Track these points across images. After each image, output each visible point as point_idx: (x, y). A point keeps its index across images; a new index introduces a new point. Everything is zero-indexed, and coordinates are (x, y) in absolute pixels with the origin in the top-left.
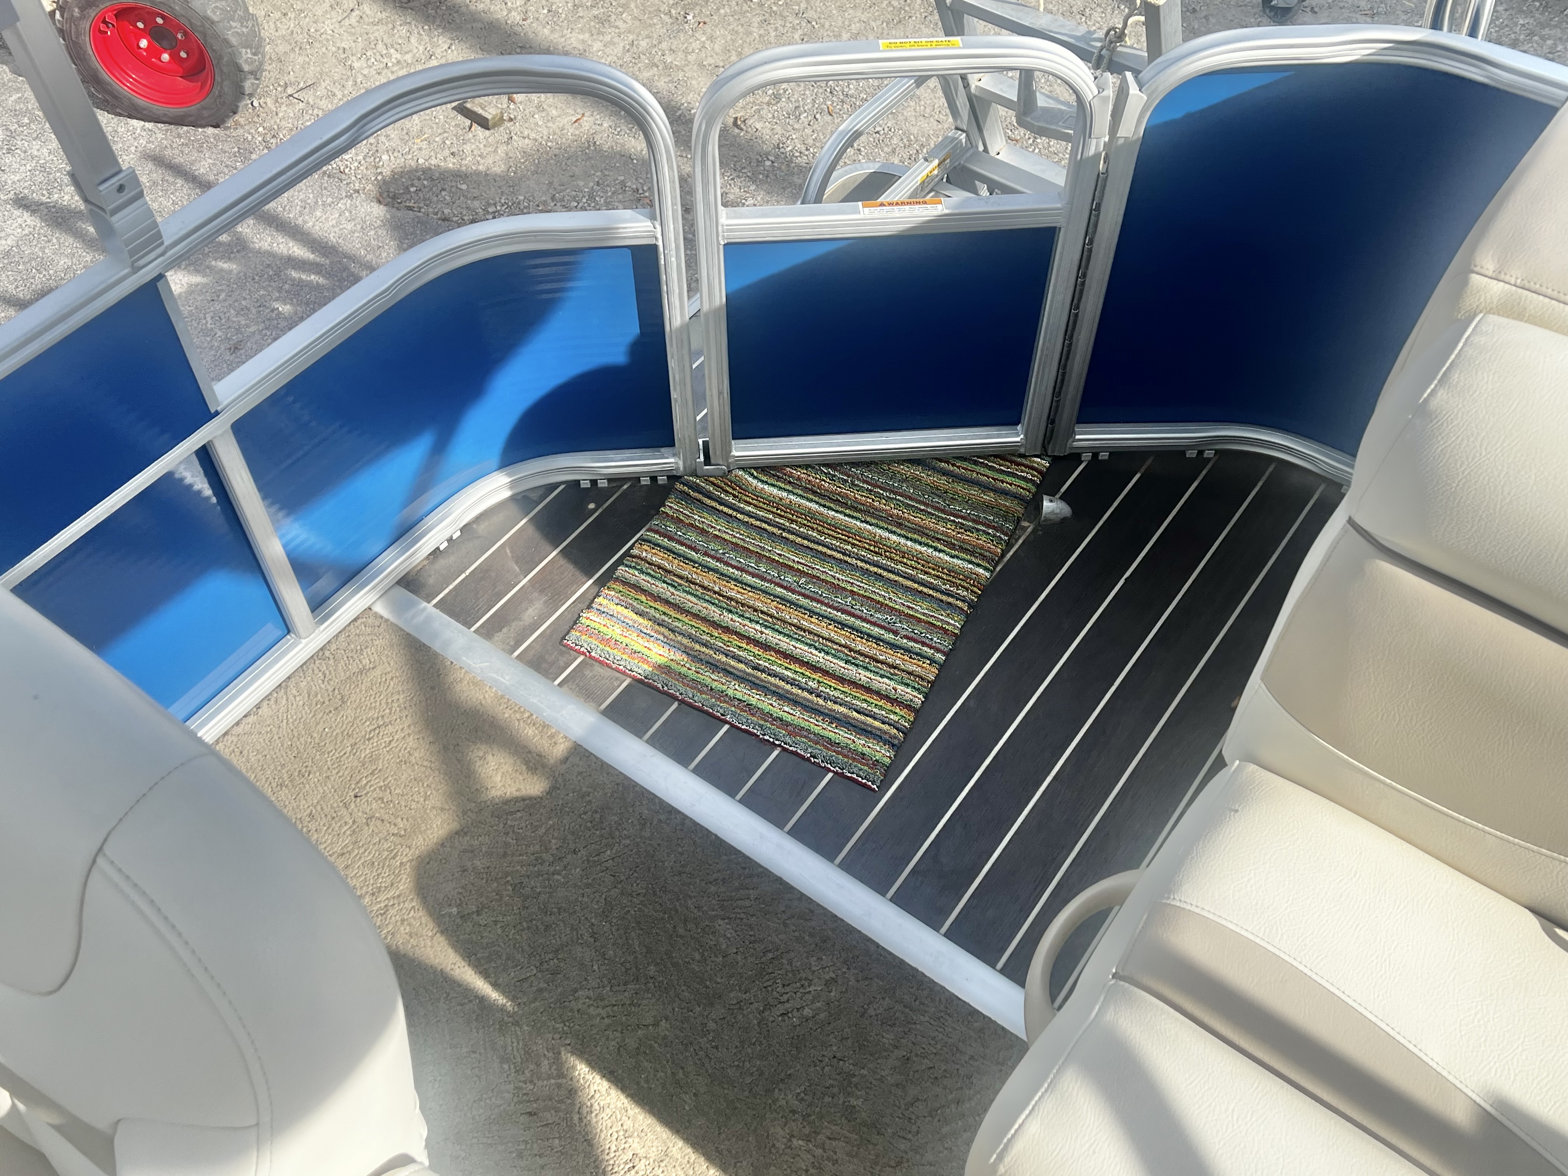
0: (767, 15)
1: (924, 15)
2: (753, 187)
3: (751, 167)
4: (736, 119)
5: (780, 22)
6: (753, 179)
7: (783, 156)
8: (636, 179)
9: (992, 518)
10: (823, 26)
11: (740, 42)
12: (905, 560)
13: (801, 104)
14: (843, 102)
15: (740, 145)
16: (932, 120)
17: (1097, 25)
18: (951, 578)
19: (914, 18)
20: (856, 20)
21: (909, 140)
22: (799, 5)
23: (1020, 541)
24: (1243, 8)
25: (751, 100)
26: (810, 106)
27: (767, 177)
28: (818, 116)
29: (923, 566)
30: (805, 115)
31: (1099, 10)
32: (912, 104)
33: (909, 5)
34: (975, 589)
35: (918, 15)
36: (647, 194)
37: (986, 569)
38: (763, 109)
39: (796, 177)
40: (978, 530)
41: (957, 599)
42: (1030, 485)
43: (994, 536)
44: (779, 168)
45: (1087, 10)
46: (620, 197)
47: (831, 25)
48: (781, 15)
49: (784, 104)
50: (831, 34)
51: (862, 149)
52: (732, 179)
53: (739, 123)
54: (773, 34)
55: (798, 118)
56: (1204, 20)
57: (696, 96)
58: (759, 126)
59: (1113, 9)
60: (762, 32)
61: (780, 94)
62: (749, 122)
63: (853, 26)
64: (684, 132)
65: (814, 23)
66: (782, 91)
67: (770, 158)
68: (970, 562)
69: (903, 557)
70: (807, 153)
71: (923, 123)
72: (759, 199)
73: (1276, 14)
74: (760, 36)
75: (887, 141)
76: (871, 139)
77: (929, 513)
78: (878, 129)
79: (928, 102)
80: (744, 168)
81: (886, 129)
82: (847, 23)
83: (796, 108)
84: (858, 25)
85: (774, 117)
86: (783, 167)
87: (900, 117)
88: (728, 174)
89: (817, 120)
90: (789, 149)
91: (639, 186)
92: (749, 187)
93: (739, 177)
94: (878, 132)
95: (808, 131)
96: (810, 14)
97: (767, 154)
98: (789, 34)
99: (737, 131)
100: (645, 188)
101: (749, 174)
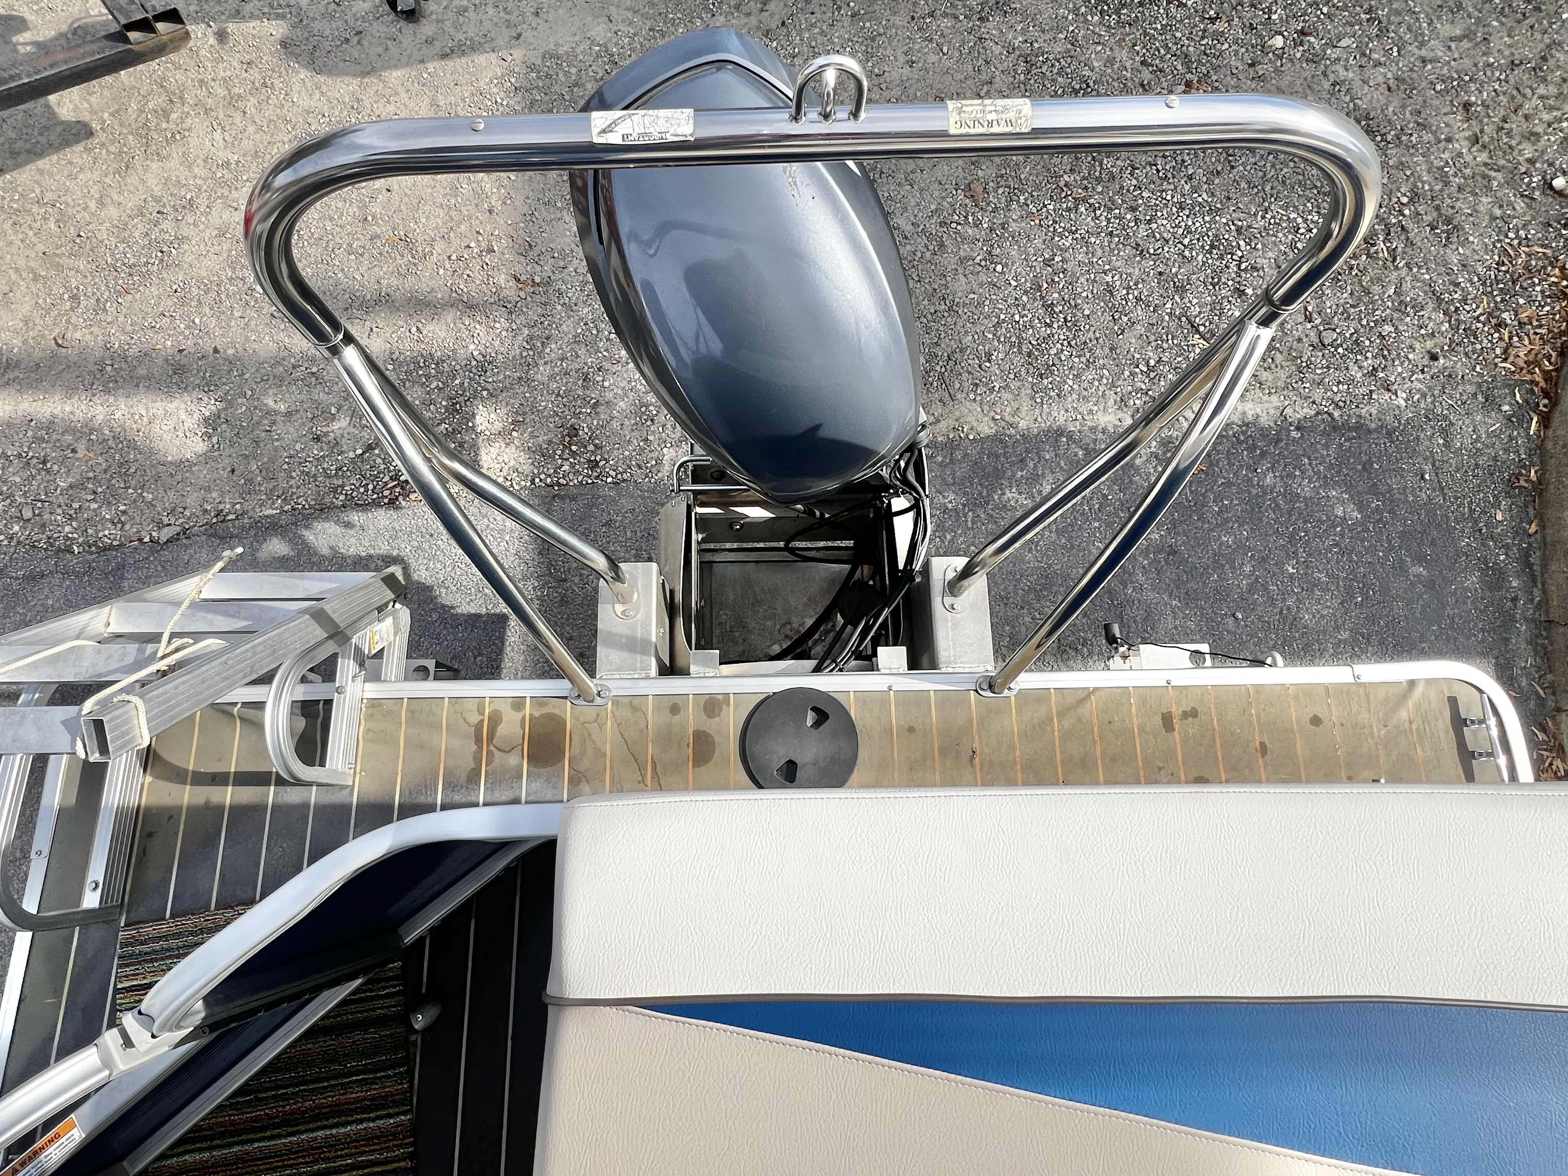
0: (14, 217)
1: (143, 149)
2: (112, 399)
3: (98, 379)
4: (55, 339)
5: (29, 218)
6: (107, 391)
7: (116, 355)
8: (13, 445)
9: (384, 1058)
10: (68, 204)
11: (9, 256)
12: (339, 1153)
13: (99, 294)
14: (130, 275)
15: (75, 364)
16: (210, 254)
17: (283, 92)
18: (383, 1145)
19: (137, 157)
20: (91, 183)
21: (206, 285)
22: (33, 191)
23: (418, 1059)
24: (381, 19)
25: (56, 313)
26: (107, 293)
27: (116, 382)
28: (120, 300)
29: (356, 1148)
30: (109, 304)
31: (276, 75)
32: (186, 247)
33: (125, 145)
34: (407, 1141)
35: (139, 153)
36: (31, 454)
37: (404, 1113)
38: (70, 317)
39: (139, 368)
40: (379, 1078)
41: (398, 1161)
42: (397, 998)
43: (395, 1075)
44: (121, 369)
45: (267, 80)
46: (11, 470)
47: (74, 200)
48: (25, 211)
49: (85, 302)
50: (79, 209)
51: (174, 314)
52: (90, 400)
53: (60, 342)
54: (31, 233)
55: (105, 310)
56: (359, 47)
57: (7, 333)
58: (78, 335)
59: (285, 69)
60: (21, 236)
61: (76, 295)
62: (68, 336)
63: (92, 190)
64: (21, 376)
65: (58, 205)
66: (75, 291)
67: (107, 362)
68: (390, 1116)
69: (336, 1151)
70: (133, 342)
71: (206, 262)
72: (123, 407)
73: (407, 16)
74: (22, 241)
75: (188, 296)
76: (176, 300)
77: (335, 1085)
78: (174, 287)
79: (197, 239)
80: (93, 384)
81: (181, 284)
82: (85, 191)
83: (98, 300)
84: (96, 187)
85: (85, 320)
86: (124, 366)
87: (186, 266)
88: (84, 397)
89: (121, 304)
90: (116, 346)
91: (19, 450)
92: (108, 400)
93: (94, 395)
94: (176, 291)
95: (121, 319)
96: (49, 196)
97: (102, 361)
98: (45, 227)
99: (63, 350)
100: (26, 450)
101: (101, 388)
